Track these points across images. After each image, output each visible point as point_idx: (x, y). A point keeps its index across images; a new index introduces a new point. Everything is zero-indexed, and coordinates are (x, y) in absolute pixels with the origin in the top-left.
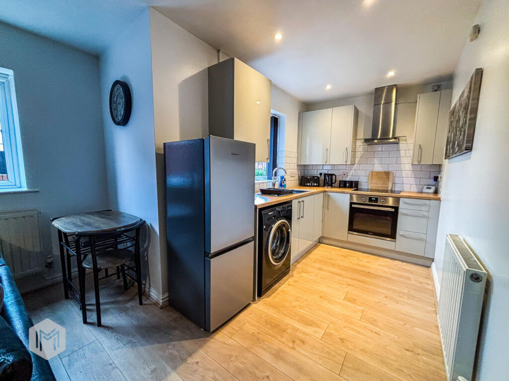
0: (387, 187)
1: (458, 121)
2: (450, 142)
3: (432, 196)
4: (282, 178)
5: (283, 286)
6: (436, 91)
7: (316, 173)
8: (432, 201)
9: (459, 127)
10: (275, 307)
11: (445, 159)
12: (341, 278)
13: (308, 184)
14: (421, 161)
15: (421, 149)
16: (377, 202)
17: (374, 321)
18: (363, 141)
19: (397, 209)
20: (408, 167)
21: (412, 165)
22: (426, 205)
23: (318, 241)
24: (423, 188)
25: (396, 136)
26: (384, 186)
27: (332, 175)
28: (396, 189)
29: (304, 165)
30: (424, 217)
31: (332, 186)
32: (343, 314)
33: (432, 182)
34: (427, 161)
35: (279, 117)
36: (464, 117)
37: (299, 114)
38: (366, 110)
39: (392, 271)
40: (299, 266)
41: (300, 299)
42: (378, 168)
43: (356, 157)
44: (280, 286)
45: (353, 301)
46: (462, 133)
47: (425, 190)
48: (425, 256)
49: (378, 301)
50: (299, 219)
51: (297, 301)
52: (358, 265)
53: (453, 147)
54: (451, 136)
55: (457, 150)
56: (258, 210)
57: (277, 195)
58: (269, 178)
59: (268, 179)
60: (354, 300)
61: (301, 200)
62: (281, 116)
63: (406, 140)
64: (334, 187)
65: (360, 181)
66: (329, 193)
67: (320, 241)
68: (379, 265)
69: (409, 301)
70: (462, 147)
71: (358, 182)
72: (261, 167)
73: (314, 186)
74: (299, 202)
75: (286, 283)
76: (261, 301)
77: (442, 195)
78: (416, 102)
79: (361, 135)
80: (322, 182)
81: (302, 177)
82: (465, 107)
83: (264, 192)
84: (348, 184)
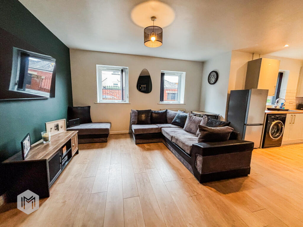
4: (282, 104)
37: (301, 68)
50: (290, 123)
56: (266, 114)
59: (272, 104)
61: (293, 114)
62: (285, 72)
72: (270, 98)
81: (299, 104)
83: (269, 109)
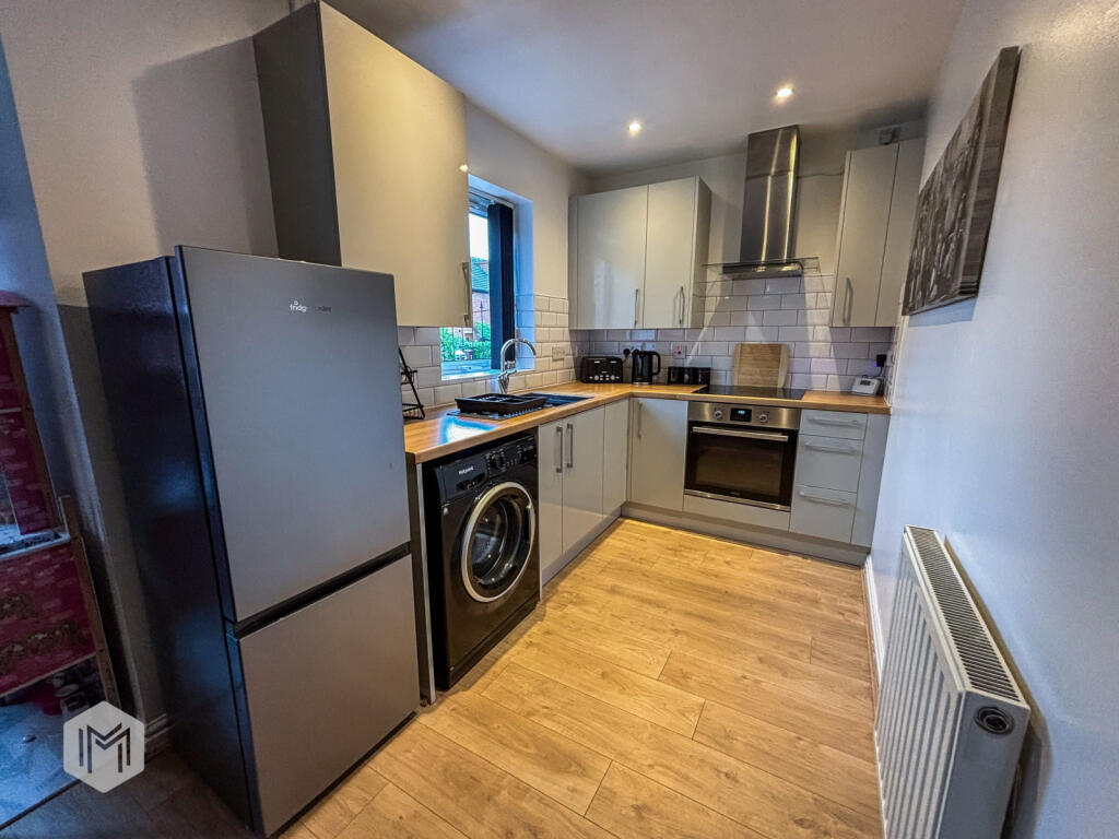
0: (776, 382)
1: (940, 216)
2: (918, 272)
3: (870, 403)
5: (513, 651)
6: (887, 144)
7: (616, 350)
8: (871, 416)
9: (942, 230)
10: (478, 718)
11: (904, 314)
12: (660, 612)
13: (596, 378)
14: (849, 319)
15: (851, 290)
16: (749, 421)
17: (727, 737)
18: (720, 269)
19: (793, 435)
20: (822, 332)
21: (831, 327)
22: (856, 425)
23: (618, 514)
24: (852, 384)
25: (797, 257)
26: (769, 378)
27: (651, 354)
28: (796, 386)
29: (590, 331)
30: (852, 453)
31: (651, 382)
32: (654, 725)
33: (873, 368)
34: (863, 319)
35: (516, 205)
36: (960, 200)
37: (570, 199)
38: (728, 193)
39: (779, 582)
40: (565, 585)
41: (550, 685)
42: (755, 336)
43: (707, 308)
44: (505, 651)
45: (682, 681)
46: (952, 246)
47: (858, 388)
48: (853, 543)
49: (739, 673)
50: (559, 471)
51: (542, 692)
52: (703, 572)
53: (924, 288)
54: (919, 257)
55: (934, 293)
56: (419, 467)
57: (497, 416)
58: (496, 366)
59: (494, 367)
60: (685, 676)
61: (563, 424)
62: (520, 202)
63: (818, 268)
64: (658, 383)
65: (714, 367)
66: (642, 400)
67: (623, 514)
68: (754, 569)
69: (812, 668)
70: (949, 287)
71: (709, 369)
73: (611, 382)
74: (559, 429)
75: (521, 641)
76: (447, 701)
77: (893, 402)
78: (842, 173)
79: (717, 256)
80: (628, 372)
81: (584, 359)
82: (963, 173)
83: (468, 407)
84: (686, 376)
